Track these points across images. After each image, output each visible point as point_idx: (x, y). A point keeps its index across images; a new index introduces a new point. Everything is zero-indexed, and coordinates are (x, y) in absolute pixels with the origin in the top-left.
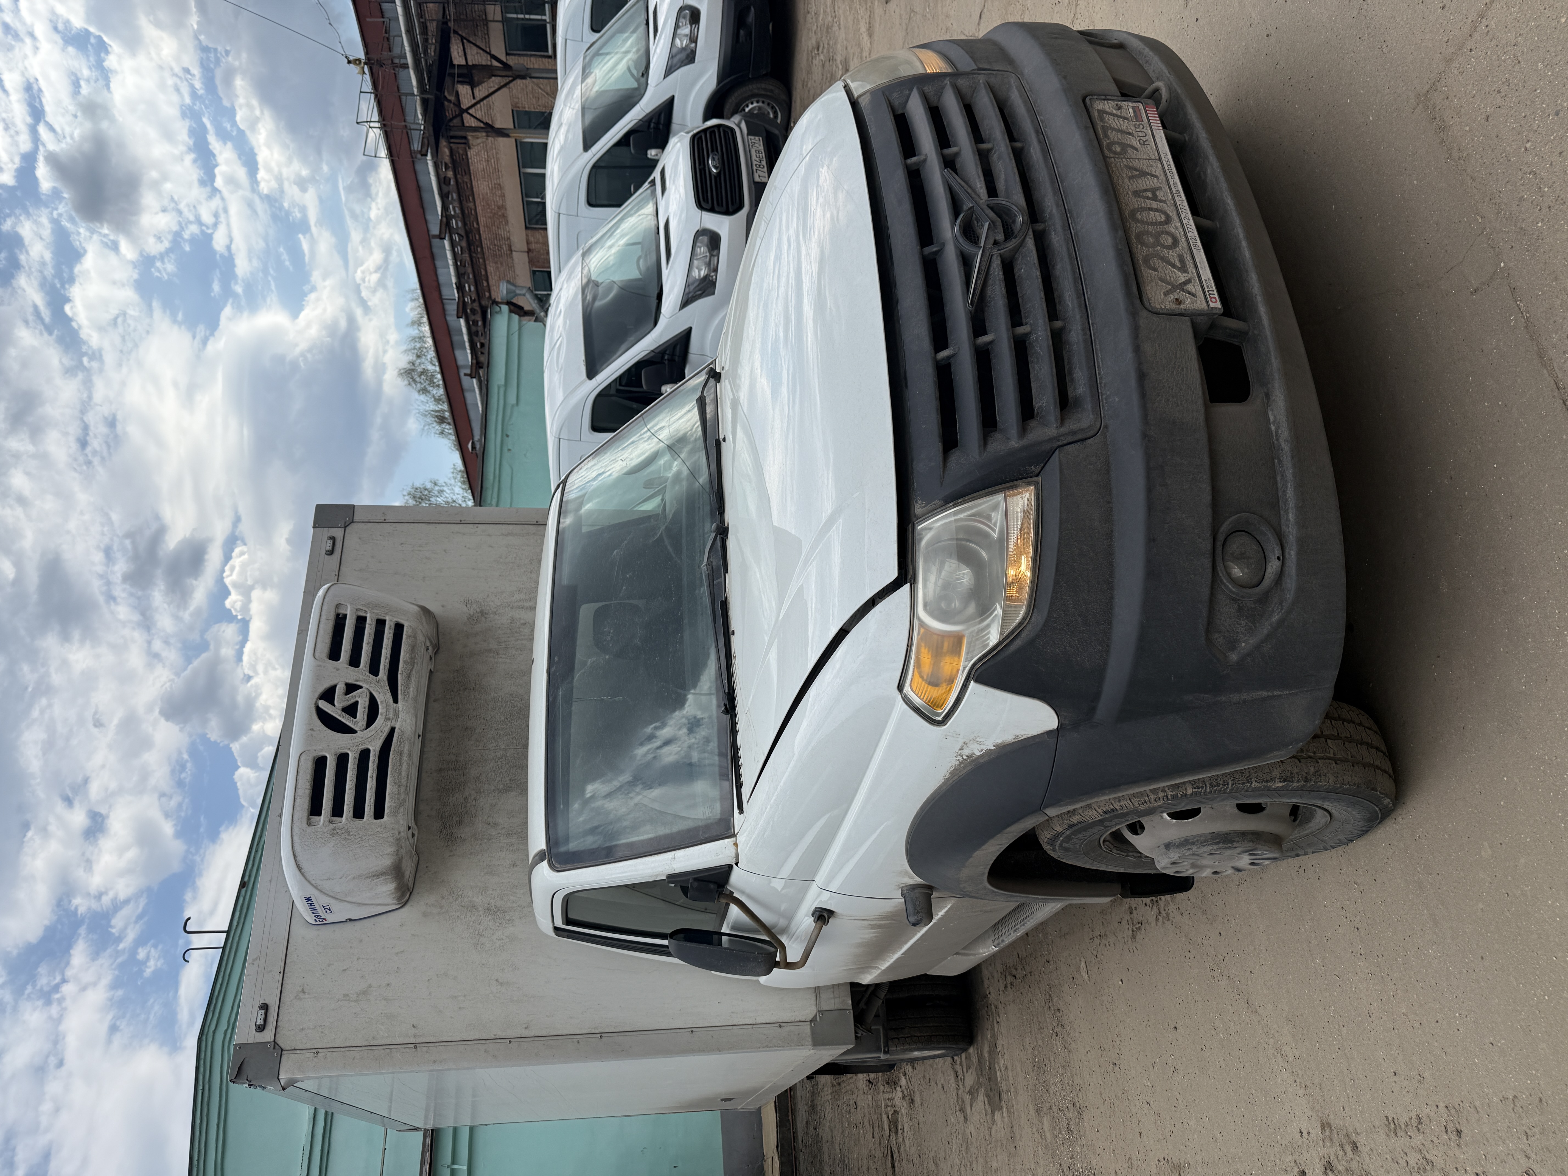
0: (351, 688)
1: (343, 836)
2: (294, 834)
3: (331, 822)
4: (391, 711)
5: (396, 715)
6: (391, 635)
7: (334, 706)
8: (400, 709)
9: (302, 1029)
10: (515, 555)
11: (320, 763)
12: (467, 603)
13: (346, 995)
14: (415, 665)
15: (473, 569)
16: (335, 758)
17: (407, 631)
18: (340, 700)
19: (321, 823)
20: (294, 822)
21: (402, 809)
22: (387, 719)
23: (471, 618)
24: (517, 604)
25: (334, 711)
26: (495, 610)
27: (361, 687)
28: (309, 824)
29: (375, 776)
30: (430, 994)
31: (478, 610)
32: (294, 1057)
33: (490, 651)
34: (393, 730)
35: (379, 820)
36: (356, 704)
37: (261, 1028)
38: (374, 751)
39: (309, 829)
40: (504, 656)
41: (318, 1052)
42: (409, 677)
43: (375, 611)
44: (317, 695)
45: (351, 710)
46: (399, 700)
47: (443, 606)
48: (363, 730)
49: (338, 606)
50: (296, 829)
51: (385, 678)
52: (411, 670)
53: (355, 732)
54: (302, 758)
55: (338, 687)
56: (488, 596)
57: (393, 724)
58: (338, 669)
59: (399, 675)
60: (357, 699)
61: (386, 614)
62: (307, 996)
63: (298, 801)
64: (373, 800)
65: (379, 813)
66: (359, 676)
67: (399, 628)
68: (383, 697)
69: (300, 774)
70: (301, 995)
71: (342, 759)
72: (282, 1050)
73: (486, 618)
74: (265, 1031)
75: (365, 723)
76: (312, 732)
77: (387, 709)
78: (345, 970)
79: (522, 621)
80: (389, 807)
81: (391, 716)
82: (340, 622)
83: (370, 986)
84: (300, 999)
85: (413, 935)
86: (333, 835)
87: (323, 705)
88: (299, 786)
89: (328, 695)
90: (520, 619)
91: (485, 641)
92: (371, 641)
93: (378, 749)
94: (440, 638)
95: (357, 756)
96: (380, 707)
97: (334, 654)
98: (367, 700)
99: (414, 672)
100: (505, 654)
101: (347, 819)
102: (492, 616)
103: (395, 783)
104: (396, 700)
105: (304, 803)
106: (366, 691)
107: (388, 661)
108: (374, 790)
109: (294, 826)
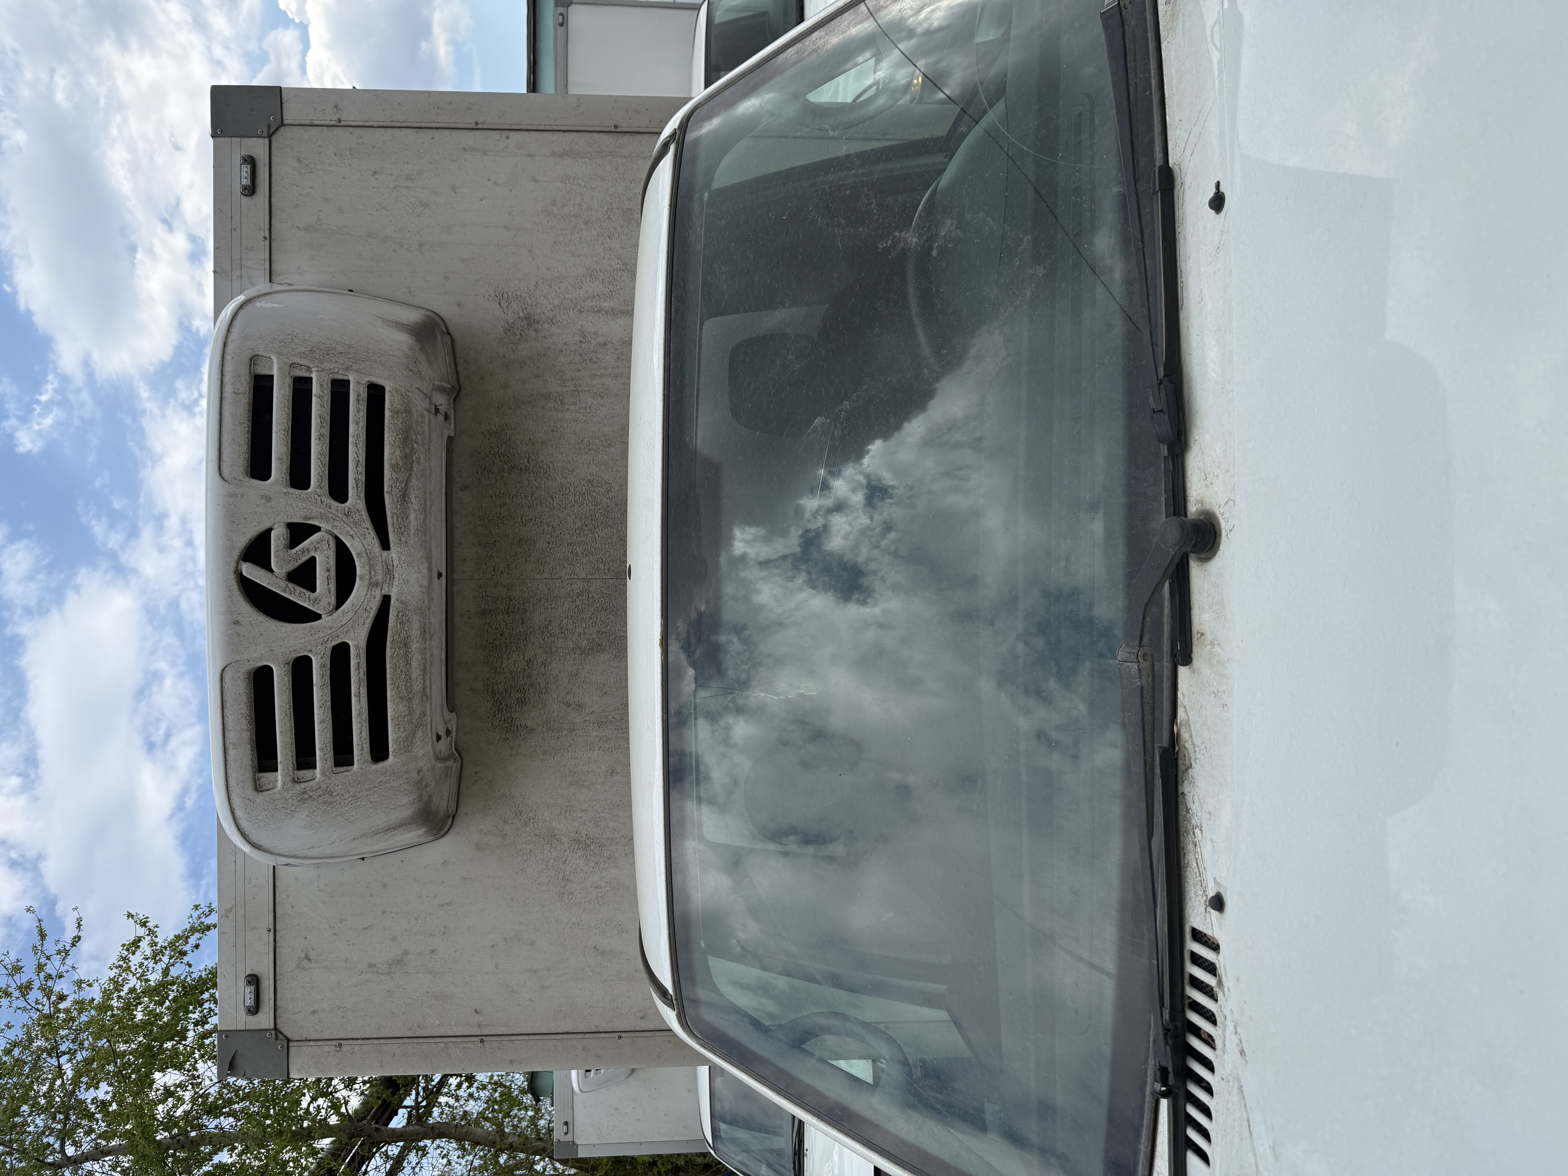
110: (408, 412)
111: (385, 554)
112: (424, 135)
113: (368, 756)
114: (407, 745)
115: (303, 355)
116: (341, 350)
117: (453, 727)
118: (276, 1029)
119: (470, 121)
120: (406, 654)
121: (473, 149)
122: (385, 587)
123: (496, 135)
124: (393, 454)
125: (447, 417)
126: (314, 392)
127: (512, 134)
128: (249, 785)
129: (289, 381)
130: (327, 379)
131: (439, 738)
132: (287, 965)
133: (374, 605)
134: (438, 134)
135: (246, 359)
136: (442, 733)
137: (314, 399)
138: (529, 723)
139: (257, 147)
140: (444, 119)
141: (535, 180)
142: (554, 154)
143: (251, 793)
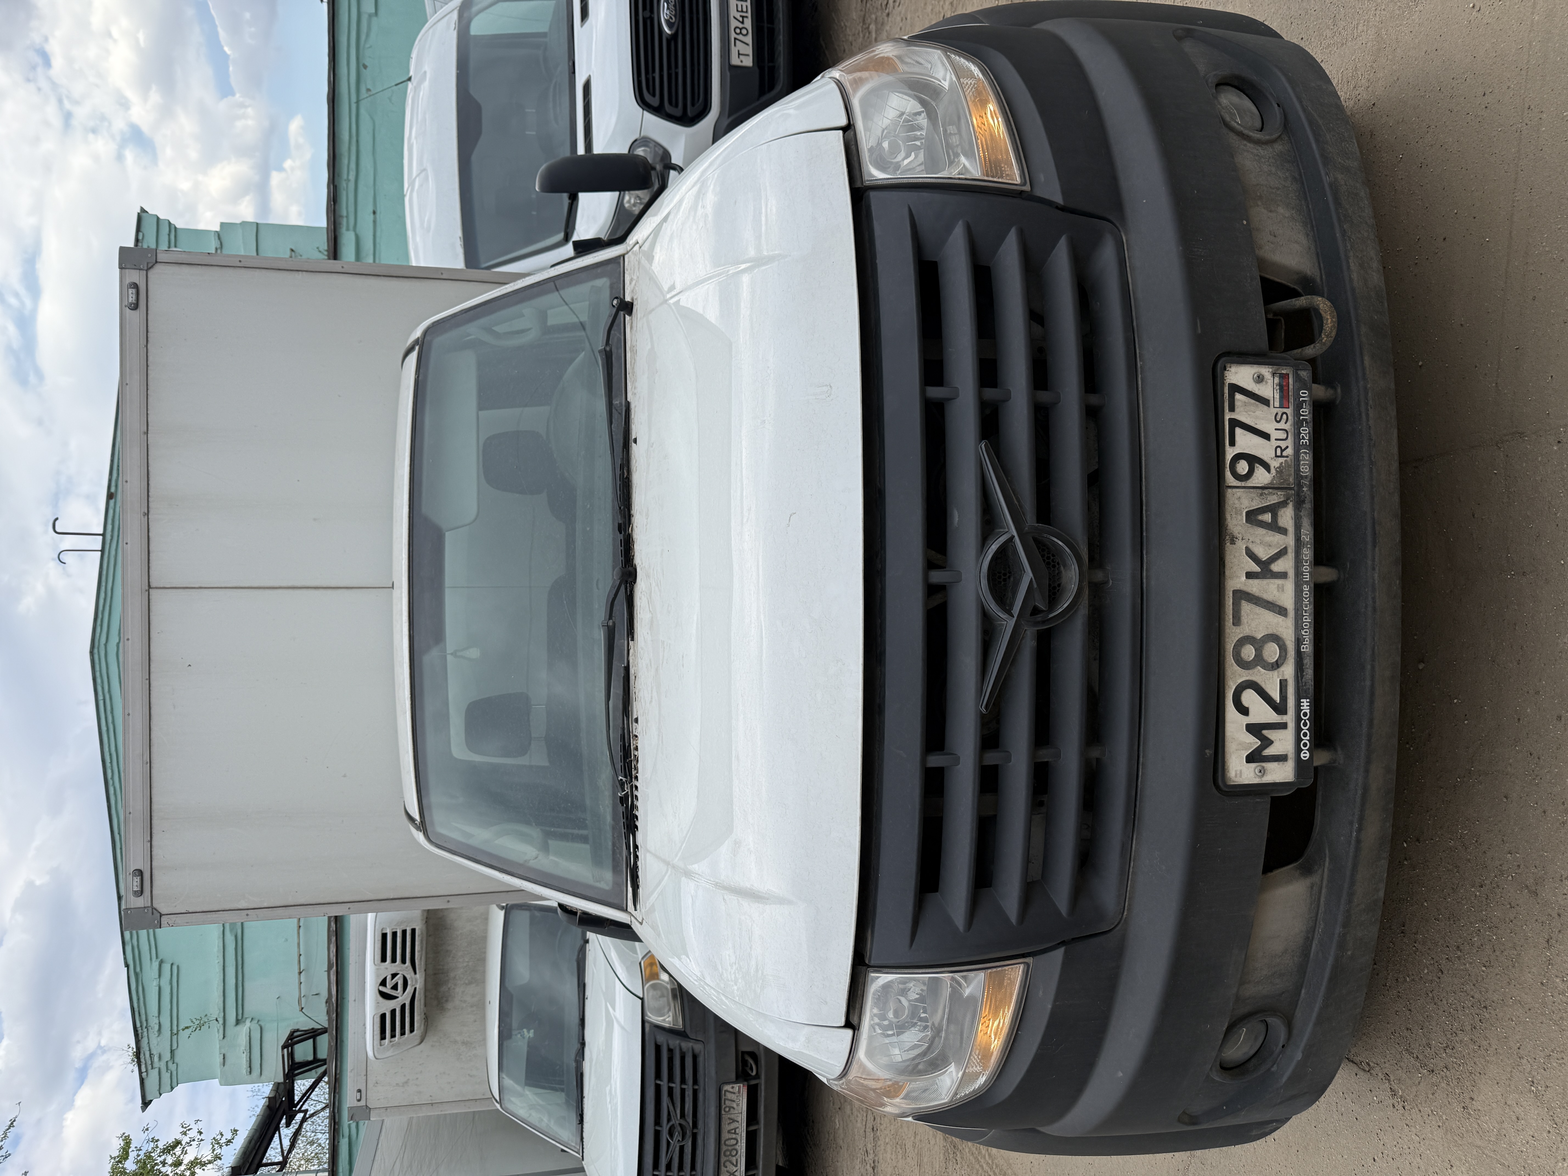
3: (391, 1042)
4: (414, 981)
5: (416, 981)
6: (410, 937)
8: (418, 977)
9: (378, 1099)
11: (383, 1016)
14: (423, 947)
17: (417, 931)
18: (390, 984)
19: (386, 1044)
21: (422, 1023)
22: (412, 985)
25: (387, 990)
30: (437, 1082)
32: (376, 1111)
34: (415, 989)
35: (413, 1034)
37: (359, 1100)
41: (386, 1109)
42: (420, 956)
43: (401, 927)
44: (379, 984)
45: (395, 987)
46: (417, 973)
49: (382, 930)
50: (375, 1049)
52: (421, 950)
54: (375, 1017)
58: (386, 967)
59: (416, 959)
61: (406, 926)
63: (375, 1037)
64: (409, 1024)
65: (412, 1030)
66: (397, 967)
67: (413, 931)
68: (409, 975)
69: (374, 1024)
70: (376, 1085)
71: (393, 1012)
72: (370, 1109)
74: (361, 1101)
75: (402, 992)
80: (416, 1025)
81: (414, 983)
82: (384, 936)
84: (376, 1087)
87: (382, 989)
88: (375, 1029)
89: (383, 983)
95: (400, 1009)
97: (384, 958)
103: (418, 1014)
104: (415, 973)
105: (378, 1036)
106: (401, 976)
108: (409, 1019)
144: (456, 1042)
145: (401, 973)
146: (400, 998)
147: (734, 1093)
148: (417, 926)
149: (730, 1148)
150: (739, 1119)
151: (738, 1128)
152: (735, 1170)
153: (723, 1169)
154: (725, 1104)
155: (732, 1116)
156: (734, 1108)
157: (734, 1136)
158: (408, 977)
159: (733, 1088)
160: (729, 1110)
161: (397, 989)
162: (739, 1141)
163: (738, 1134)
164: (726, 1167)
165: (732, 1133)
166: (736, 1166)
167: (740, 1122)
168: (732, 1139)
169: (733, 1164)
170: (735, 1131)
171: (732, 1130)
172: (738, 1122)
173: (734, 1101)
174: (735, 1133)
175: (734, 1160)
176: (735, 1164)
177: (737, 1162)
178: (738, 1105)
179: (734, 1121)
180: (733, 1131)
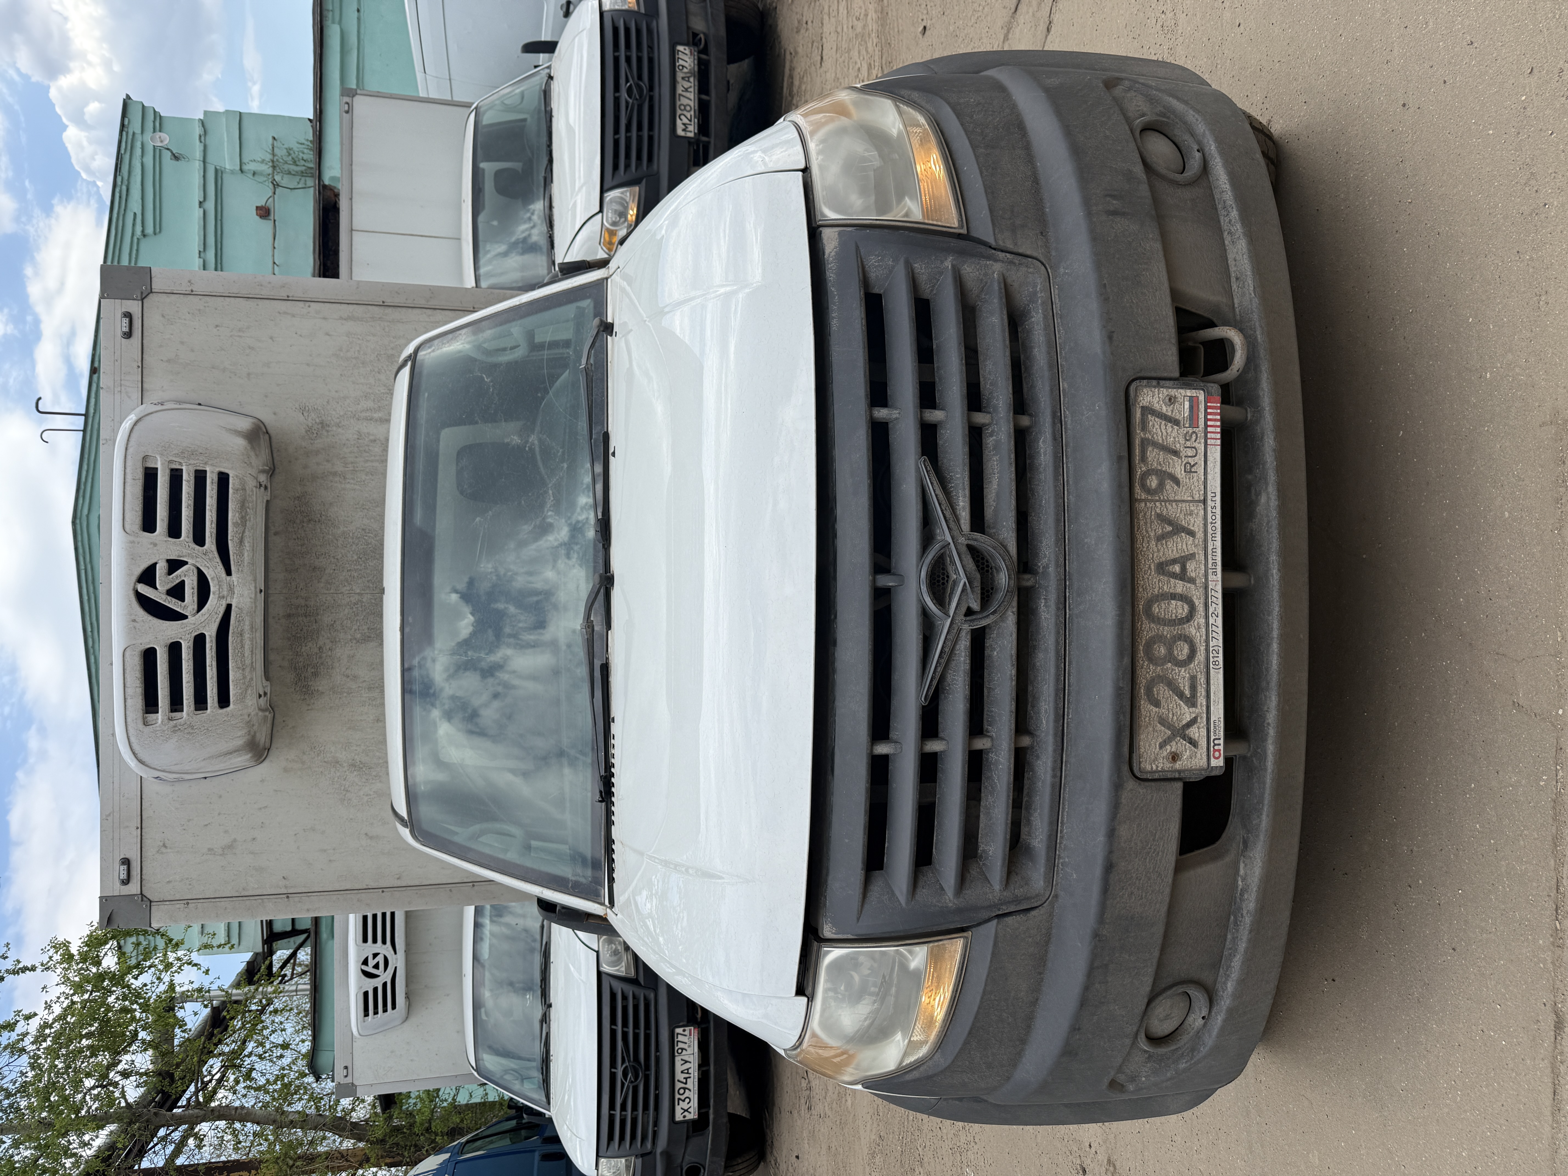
0: (174, 565)
1: (186, 731)
2: (130, 735)
3: (171, 719)
4: (225, 587)
5: (231, 590)
6: (215, 491)
7: (156, 589)
8: (235, 583)
9: (169, 882)
10: (358, 348)
11: (149, 656)
12: (303, 410)
13: (210, 850)
14: (248, 523)
15: (308, 365)
16: (166, 649)
17: (233, 484)
18: (164, 581)
19: (160, 721)
20: (129, 723)
21: (249, 692)
22: (221, 597)
23: (309, 430)
24: (364, 414)
25: (158, 595)
26: (338, 421)
27: (186, 563)
28: (146, 724)
29: (214, 663)
30: (298, 848)
31: (318, 421)
32: (164, 907)
33: (335, 474)
34: (229, 607)
35: (225, 710)
36: (182, 583)
37: (126, 882)
38: (210, 636)
39: (147, 730)
40: (352, 481)
41: (188, 903)
42: (241, 541)
43: (192, 462)
44: (134, 578)
45: (177, 592)
46: (233, 572)
47: (275, 414)
48: (194, 615)
49: (145, 458)
50: (132, 731)
51: (214, 548)
52: (244, 532)
53: (185, 617)
54: (127, 654)
55: (158, 566)
56: (328, 402)
57: (229, 602)
58: (155, 545)
59: (230, 542)
60: (183, 578)
61: (206, 463)
62: (169, 850)
63: (129, 701)
64: (215, 690)
65: (224, 700)
66: (183, 548)
67: (223, 480)
68: (214, 571)
69: (127, 671)
70: (163, 850)
71: (175, 649)
72: (151, 902)
73: (328, 431)
74: (130, 884)
75: (196, 607)
76: (135, 624)
77: (220, 586)
78: (206, 825)
79: (372, 438)
80: (234, 695)
81: (225, 593)
82: (150, 477)
83: (235, 840)
84: (162, 853)
85: (276, 791)
86: (175, 732)
87: (143, 589)
88: (128, 685)
89: (148, 576)
90: (368, 434)
91: (328, 461)
92: (192, 503)
93: (214, 634)
94: (275, 455)
95: (191, 644)
96: (211, 584)
97: (149, 525)
98: (195, 578)
99: (247, 533)
100: (353, 479)
101: (188, 715)
102: (334, 428)
103: (239, 668)
104: (229, 573)
105: (137, 701)
106: (192, 567)
107: (214, 525)
108: (215, 679)
109: (129, 728)
110: (244, 489)
111: (228, 578)
112: (251, 303)
113: (216, 705)
114: (242, 698)
115: (177, 455)
116: (201, 451)
117: (268, 691)
118: (141, 894)
119: (283, 295)
120: (242, 641)
121: (285, 313)
122: (229, 599)
123: (301, 304)
124: (234, 516)
125: (266, 488)
126: (184, 478)
127: (312, 304)
128: (140, 722)
129: (168, 472)
130: (192, 470)
131: (260, 696)
132: (149, 852)
133: (222, 610)
134: (260, 302)
135: (140, 458)
136: (262, 693)
137: (184, 483)
138: (320, 688)
139: (134, 307)
140: (265, 293)
141: (327, 334)
142: (341, 318)
143: (141, 726)
144: (337, 762)
145: (190, 561)
146: (191, 619)
147: (1176, 422)
148: (232, 468)
149: (1166, 631)
150: (1196, 524)
151: (1192, 556)
152: (1187, 718)
153: (1146, 709)
154: (1143, 459)
155: (1172, 511)
156: (1177, 482)
157: (1179, 587)
158: (209, 574)
159: (1171, 400)
160: (1161, 485)
161: (182, 599)
162: (1200, 608)
163: (1192, 581)
164: (1157, 704)
165: (1174, 576)
166: (1191, 702)
167: (1200, 535)
168: (1174, 596)
169: (1181, 695)
170: (1184, 569)
171: (1174, 561)
172: (1192, 534)
173: (1176, 453)
174: (1183, 576)
175: (1182, 677)
176: (1187, 693)
177: (1193, 688)
178: (1189, 469)
179: (1179, 529)
180: (1177, 568)
